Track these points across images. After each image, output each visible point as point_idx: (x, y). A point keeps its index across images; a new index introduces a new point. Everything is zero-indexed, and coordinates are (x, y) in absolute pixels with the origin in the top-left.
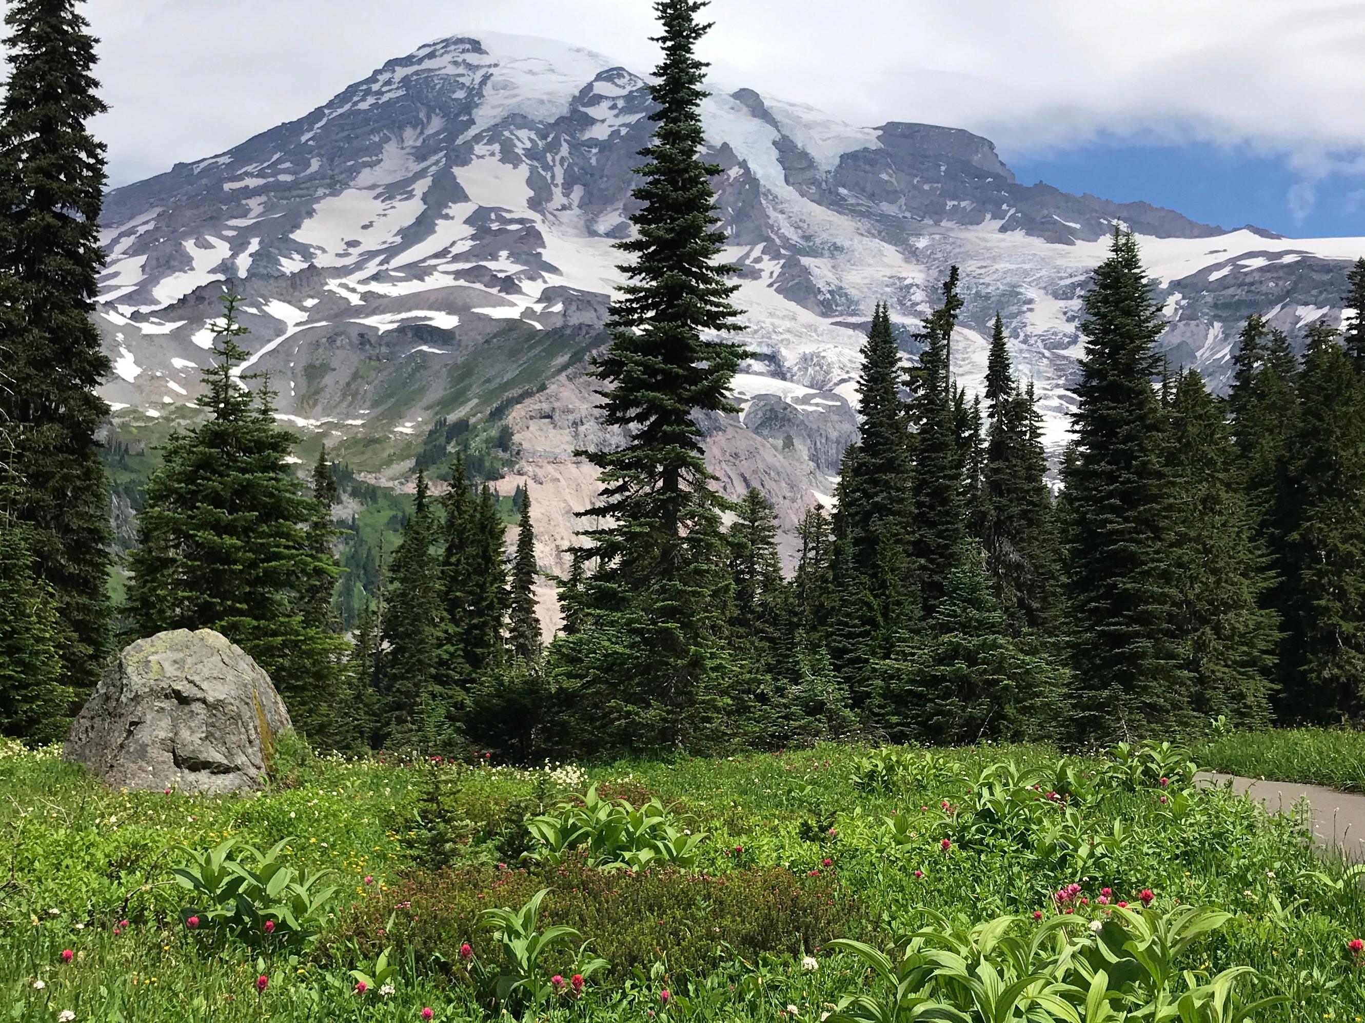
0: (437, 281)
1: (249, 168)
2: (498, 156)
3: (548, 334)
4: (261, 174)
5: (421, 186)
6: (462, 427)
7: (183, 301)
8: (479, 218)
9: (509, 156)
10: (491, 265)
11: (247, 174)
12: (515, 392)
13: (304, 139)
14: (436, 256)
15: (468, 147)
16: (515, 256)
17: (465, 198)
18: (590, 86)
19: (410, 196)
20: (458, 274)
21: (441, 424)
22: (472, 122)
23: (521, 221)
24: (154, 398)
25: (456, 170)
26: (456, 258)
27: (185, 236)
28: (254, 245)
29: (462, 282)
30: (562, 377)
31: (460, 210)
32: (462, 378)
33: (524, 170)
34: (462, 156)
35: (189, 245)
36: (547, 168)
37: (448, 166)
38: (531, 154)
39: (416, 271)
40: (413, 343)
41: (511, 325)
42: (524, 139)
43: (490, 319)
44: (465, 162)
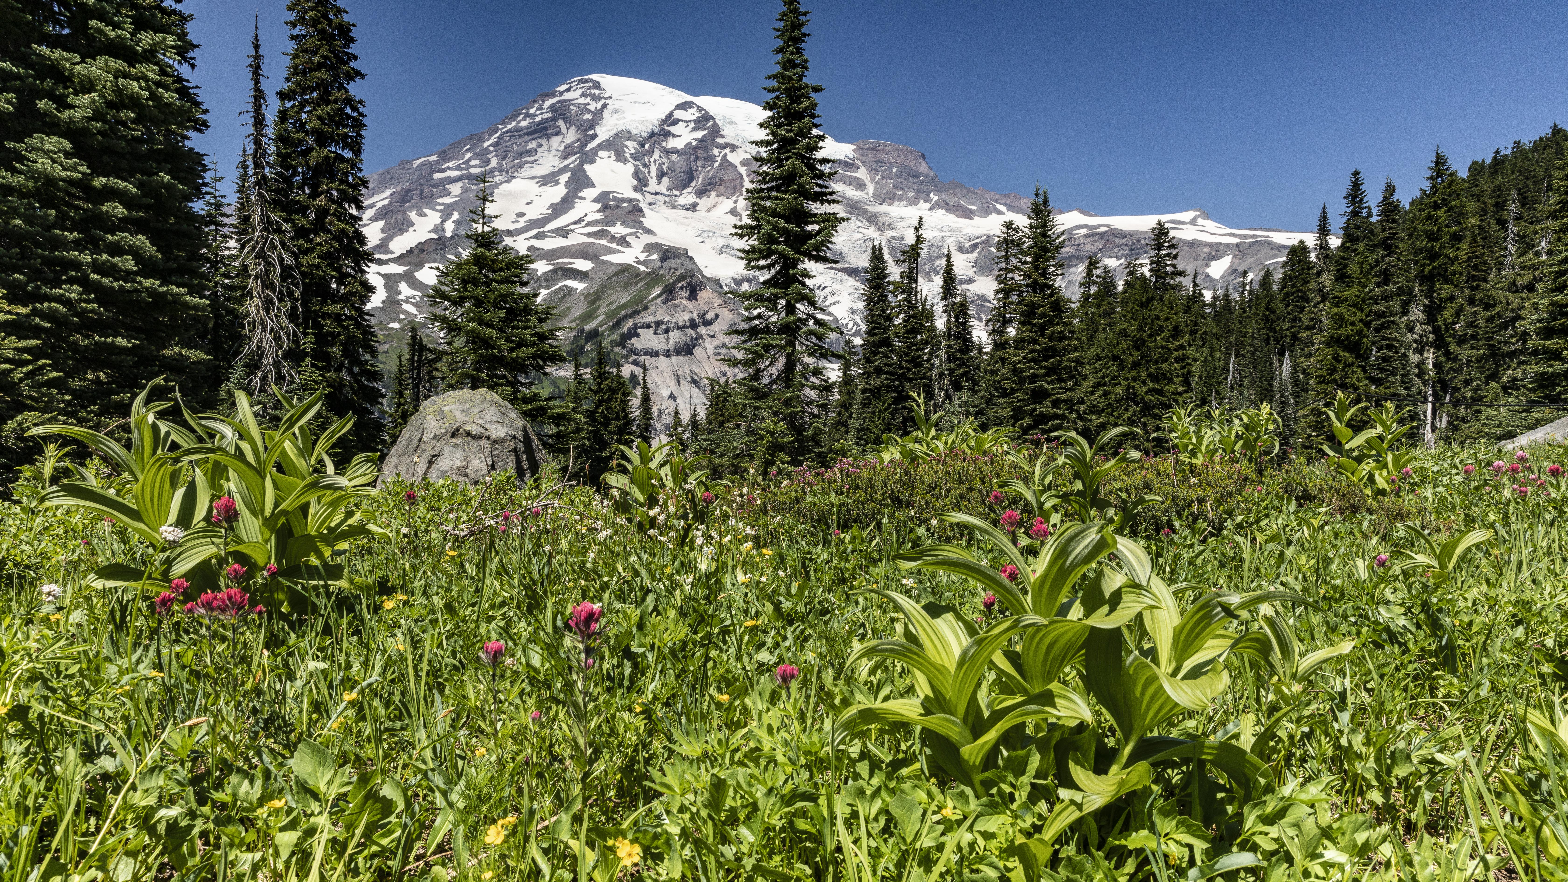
0: (576, 239)
1: (451, 164)
2: (613, 157)
3: (648, 274)
4: (458, 168)
5: (565, 177)
6: (594, 334)
7: (411, 251)
8: (603, 198)
9: (620, 157)
10: (611, 229)
11: (449, 168)
12: (629, 311)
13: (486, 145)
14: (575, 223)
15: (595, 151)
16: (625, 223)
17: (593, 186)
18: (670, 115)
19: (557, 183)
20: (589, 235)
21: (581, 331)
22: (595, 136)
23: (630, 200)
24: (393, 315)
25: (587, 167)
26: (588, 225)
27: (411, 209)
28: (456, 216)
29: (592, 240)
30: (659, 301)
31: (589, 193)
32: (594, 302)
33: (630, 168)
34: (590, 157)
35: (413, 215)
36: (645, 165)
37: (582, 164)
38: (634, 157)
39: (563, 232)
40: (562, 280)
41: (625, 268)
42: (631, 146)
43: (612, 263)
44: (592, 162)
